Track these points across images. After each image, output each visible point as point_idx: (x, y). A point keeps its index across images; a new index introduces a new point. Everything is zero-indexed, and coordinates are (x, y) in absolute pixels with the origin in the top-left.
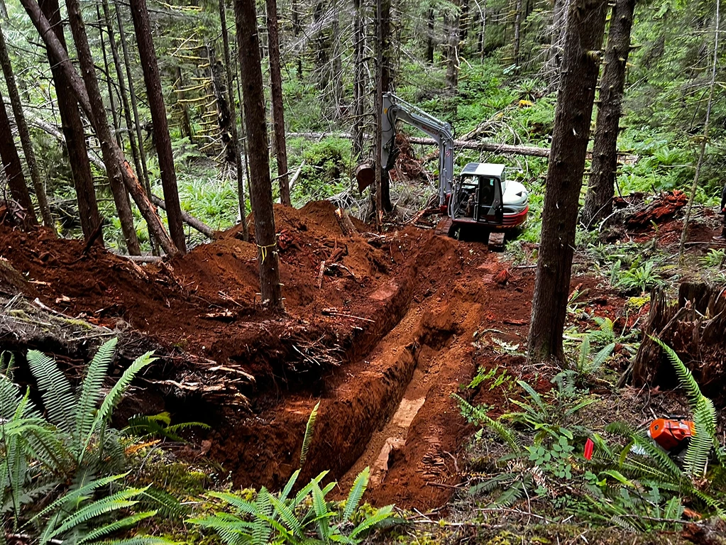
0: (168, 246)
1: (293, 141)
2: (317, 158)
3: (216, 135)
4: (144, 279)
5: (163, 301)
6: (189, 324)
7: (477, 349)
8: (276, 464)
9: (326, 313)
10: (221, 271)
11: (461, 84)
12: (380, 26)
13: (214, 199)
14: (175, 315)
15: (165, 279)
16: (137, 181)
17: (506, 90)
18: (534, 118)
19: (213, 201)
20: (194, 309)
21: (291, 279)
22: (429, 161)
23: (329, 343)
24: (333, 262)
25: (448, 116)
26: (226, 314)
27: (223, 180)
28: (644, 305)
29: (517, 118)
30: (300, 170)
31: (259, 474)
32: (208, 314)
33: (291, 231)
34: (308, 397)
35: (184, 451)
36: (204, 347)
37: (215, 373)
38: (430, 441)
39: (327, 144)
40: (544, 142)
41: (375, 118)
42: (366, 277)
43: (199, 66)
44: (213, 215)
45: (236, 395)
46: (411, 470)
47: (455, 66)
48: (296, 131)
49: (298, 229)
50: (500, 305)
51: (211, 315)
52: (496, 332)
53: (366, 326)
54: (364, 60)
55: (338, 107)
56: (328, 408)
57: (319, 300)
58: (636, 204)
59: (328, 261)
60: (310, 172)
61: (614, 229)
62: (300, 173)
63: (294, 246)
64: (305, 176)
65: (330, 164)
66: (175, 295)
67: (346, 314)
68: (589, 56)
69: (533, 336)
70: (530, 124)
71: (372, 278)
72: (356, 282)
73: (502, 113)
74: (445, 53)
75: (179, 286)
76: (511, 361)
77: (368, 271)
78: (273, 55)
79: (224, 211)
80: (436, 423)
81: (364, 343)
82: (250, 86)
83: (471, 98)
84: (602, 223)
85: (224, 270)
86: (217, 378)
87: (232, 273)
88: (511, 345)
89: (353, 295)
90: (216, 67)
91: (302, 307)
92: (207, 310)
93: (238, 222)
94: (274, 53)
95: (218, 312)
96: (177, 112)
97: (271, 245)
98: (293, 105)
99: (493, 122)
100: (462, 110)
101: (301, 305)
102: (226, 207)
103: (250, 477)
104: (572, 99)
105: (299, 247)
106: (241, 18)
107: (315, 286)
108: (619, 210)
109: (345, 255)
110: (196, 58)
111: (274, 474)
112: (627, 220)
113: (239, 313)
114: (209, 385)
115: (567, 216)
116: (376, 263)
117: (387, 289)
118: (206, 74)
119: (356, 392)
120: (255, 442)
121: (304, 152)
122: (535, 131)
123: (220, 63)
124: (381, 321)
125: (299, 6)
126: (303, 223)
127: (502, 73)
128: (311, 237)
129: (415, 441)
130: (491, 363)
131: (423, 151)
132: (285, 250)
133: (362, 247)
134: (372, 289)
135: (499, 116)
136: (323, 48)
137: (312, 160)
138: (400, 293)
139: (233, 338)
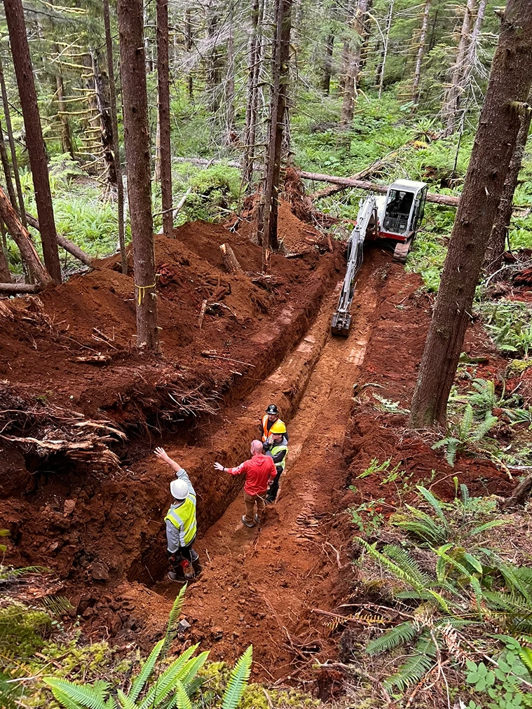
0: (42, 275)
1: (180, 167)
2: (205, 187)
3: (99, 153)
4: (9, 317)
5: (29, 341)
6: (57, 369)
7: (358, 405)
8: (145, 522)
9: (205, 356)
10: (96, 306)
11: (357, 118)
12: (279, 48)
13: (95, 222)
14: (42, 358)
15: (33, 317)
16: (8, 201)
17: (402, 128)
18: (428, 161)
19: (94, 225)
20: (63, 352)
21: (170, 318)
22: (319, 198)
23: (207, 391)
24: (215, 301)
25: (341, 152)
26: (99, 358)
27: (105, 202)
28: (527, 368)
29: (411, 160)
30: (184, 198)
31: (126, 533)
32: (79, 358)
33: (173, 266)
34: (182, 445)
35: (45, 512)
36: (72, 397)
37: (82, 428)
38: (305, 498)
39: (215, 172)
40: (437, 187)
41: (267, 149)
42: (248, 318)
43: (82, 75)
44: (93, 239)
45: (104, 452)
46: (284, 532)
47: (353, 98)
48: (183, 155)
49: (180, 263)
50: (382, 357)
51: (82, 359)
52: (377, 386)
53: (246, 370)
54: (259, 86)
55: (228, 132)
56: (202, 459)
57: (199, 341)
58: (525, 260)
59: (210, 299)
60: (196, 201)
61: (501, 286)
62: (185, 202)
63: (174, 282)
64: (190, 205)
65: (217, 194)
66: (43, 335)
67: (226, 357)
68: (514, 107)
69: (417, 400)
70: (423, 167)
71: (254, 319)
72: (238, 323)
73: (396, 153)
74: (343, 83)
75: (48, 325)
76: (392, 422)
77: (251, 312)
78: (162, 71)
79: (104, 235)
80: (311, 478)
81: (243, 388)
82: (134, 109)
83: (366, 134)
84: (489, 278)
85: (100, 306)
86: (84, 435)
87: (108, 309)
88: (392, 402)
89: (234, 337)
90: (100, 78)
91: (181, 348)
92: (79, 352)
93: (117, 251)
94: (163, 69)
95: (90, 355)
96: (58, 124)
97: (150, 286)
98: (181, 126)
99: (386, 162)
100: (355, 146)
101: (180, 346)
102: (106, 232)
103: (117, 537)
104: (489, 154)
105: (181, 283)
106: (125, 27)
107: (195, 326)
108: (507, 266)
109: (228, 294)
110: (80, 66)
111: (142, 533)
112: (514, 276)
113: (112, 357)
114: (74, 442)
115: (467, 280)
116: (259, 304)
117: (269, 332)
118: (91, 84)
119: (232, 441)
120: (123, 499)
121: (190, 179)
122: (428, 175)
123: (104, 74)
124: (261, 365)
125: (193, 17)
126: (186, 257)
127: (399, 110)
128: (193, 273)
129: (289, 496)
130: (371, 422)
131: (313, 187)
132: (165, 286)
133: (246, 287)
134: (255, 331)
135: (393, 155)
136: (216, 66)
137: (198, 187)
138: (281, 338)
139: (105, 386)
